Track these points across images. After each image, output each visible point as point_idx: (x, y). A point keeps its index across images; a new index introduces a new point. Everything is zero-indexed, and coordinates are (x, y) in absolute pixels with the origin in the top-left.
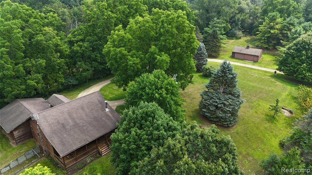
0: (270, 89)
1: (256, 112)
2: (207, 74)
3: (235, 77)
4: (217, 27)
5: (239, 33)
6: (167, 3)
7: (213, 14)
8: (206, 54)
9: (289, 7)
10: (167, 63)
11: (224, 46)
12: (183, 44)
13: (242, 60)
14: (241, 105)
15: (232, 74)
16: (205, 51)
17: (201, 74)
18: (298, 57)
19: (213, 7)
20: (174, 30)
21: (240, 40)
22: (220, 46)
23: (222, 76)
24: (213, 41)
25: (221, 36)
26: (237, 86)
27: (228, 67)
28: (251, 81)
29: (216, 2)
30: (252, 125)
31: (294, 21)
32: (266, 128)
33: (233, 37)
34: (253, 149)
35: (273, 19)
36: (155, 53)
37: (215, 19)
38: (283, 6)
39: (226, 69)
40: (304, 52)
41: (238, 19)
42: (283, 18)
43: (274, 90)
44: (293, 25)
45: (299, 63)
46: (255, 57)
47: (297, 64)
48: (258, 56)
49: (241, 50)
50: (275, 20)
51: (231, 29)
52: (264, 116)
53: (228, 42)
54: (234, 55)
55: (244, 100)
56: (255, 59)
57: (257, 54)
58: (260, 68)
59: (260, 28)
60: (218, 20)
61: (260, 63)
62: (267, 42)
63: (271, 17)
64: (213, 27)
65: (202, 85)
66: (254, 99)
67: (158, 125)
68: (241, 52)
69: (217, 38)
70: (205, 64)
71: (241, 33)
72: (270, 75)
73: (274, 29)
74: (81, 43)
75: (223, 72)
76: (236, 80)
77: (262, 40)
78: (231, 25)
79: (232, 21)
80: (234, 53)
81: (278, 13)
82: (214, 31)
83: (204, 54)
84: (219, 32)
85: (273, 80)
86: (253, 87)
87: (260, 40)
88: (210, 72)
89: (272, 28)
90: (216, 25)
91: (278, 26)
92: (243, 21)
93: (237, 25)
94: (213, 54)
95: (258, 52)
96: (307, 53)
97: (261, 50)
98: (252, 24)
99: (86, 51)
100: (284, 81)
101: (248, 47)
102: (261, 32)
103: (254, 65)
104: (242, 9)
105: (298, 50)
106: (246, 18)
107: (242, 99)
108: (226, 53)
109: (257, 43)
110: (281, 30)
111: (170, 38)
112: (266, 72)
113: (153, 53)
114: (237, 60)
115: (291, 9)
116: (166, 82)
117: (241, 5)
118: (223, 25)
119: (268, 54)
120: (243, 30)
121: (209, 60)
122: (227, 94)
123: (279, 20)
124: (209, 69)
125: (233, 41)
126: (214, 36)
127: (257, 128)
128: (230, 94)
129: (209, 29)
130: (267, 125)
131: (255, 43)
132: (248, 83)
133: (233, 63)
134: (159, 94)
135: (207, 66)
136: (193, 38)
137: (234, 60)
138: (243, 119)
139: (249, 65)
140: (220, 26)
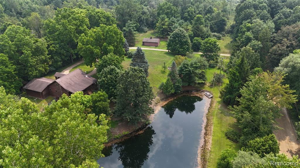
0: (163, 59)
1: (157, 70)
2: (130, 56)
3: (144, 54)
4: (131, 26)
5: (146, 29)
6: (98, 15)
7: (127, 17)
8: (128, 44)
9: (172, 11)
10: (113, 50)
11: (137, 38)
12: (118, 40)
13: (149, 46)
14: (149, 67)
15: (143, 53)
16: (127, 43)
17: (127, 56)
18: (174, 41)
19: (126, 12)
20: (113, 34)
21: (147, 33)
22: (135, 39)
23: (138, 54)
24: (130, 36)
25: (134, 32)
26: (145, 58)
27: (140, 50)
28: (154, 57)
29: (127, 10)
30: (155, 76)
31: (174, 20)
32: (161, 76)
33: (142, 31)
34: (156, 85)
35: (163, 19)
36: (106, 46)
37: (129, 21)
38: (168, 11)
39: (139, 51)
40: (177, 39)
41: (144, 19)
42: (168, 18)
43: (165, 60)
44: (174, 22)
45: (176, 44)
46: (156, 44)
47: (175, 45)
48: (157, 43)
49: (147, 40)
50: (164, 19)
51: (140, 26)
52: (160, 72)
53: (139, 35)
54: (144, 44)
55: (150, 64)
56: (156, 45)
57: (156, 42)
58: (159, 50)
59: (157, 25)
60: (131, 22)
61: (159, 47)
62: (162, 33)
63: (162, 18)
64: (129, 27)
65: (129, 62)
66: (155, 65)
67: (117, 72)
68: (148, 42)
69: (132, 34)
70: (128, 51)
71: (146, 28)
72: (164, 53)
73: (165, 25)
74: (54, 45)
75: (138, 52)
76: (145, 55)
77: (159, 32)
78: (139, 23)
79: (140, 21)
80: (143, 42)
81: (165, 15)
82: (130, 30)
83: (127, 45)
84: (132, 30)
85: (166, 55)
86: (155, 59)
87: (158, 32)
88: (131, 54)
89: (163, 25)
90: (130, 25)
91: (166, 24)
92: (147, 20)
93: (143, 23)
94: (131, 44)
95: (156, 40)
96: (178, 39)
97: (158, 39)
98: (153, 22)
99: (58, 50)
100: (171, 55)
101: (151, 38)
102: (158, 27)
103: (155, 48)
104: (144, 12)
105: (174, 38)
106: (149, 18)
107: (148, 64)
108: (139, 43)
109: (157, 35)
110: (168, 25)
111: (112, 38)
112: (162, 51)
113: (105, 46)
114: (146, 47)
115: (173, 12)
116: (115, 57)
117: (144, 10)
118: (134, 25)
119: (164, 41)
120: (148, 26)
121: (130, 48)
122: (142, 62)
123: (167, 19)
124: (131, 53)
125: (142, 34)
126: (130, 32)
127: (157, 77)
128: (143, 62)
129: (126, 28)
130: (162, 75)
131: (155, 35)
132: (153, 58)
133: (143, 48)
134: (114, 63)
135: (130, 51)
136: (122, 37)
137: (144, 47)
138: (151, 74)
139: (153, 49)
140: (133, 26)
